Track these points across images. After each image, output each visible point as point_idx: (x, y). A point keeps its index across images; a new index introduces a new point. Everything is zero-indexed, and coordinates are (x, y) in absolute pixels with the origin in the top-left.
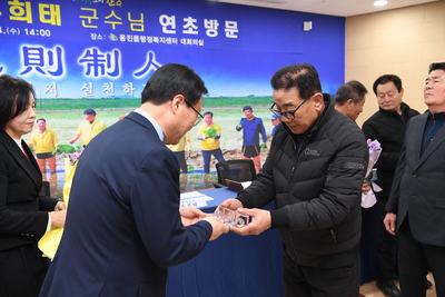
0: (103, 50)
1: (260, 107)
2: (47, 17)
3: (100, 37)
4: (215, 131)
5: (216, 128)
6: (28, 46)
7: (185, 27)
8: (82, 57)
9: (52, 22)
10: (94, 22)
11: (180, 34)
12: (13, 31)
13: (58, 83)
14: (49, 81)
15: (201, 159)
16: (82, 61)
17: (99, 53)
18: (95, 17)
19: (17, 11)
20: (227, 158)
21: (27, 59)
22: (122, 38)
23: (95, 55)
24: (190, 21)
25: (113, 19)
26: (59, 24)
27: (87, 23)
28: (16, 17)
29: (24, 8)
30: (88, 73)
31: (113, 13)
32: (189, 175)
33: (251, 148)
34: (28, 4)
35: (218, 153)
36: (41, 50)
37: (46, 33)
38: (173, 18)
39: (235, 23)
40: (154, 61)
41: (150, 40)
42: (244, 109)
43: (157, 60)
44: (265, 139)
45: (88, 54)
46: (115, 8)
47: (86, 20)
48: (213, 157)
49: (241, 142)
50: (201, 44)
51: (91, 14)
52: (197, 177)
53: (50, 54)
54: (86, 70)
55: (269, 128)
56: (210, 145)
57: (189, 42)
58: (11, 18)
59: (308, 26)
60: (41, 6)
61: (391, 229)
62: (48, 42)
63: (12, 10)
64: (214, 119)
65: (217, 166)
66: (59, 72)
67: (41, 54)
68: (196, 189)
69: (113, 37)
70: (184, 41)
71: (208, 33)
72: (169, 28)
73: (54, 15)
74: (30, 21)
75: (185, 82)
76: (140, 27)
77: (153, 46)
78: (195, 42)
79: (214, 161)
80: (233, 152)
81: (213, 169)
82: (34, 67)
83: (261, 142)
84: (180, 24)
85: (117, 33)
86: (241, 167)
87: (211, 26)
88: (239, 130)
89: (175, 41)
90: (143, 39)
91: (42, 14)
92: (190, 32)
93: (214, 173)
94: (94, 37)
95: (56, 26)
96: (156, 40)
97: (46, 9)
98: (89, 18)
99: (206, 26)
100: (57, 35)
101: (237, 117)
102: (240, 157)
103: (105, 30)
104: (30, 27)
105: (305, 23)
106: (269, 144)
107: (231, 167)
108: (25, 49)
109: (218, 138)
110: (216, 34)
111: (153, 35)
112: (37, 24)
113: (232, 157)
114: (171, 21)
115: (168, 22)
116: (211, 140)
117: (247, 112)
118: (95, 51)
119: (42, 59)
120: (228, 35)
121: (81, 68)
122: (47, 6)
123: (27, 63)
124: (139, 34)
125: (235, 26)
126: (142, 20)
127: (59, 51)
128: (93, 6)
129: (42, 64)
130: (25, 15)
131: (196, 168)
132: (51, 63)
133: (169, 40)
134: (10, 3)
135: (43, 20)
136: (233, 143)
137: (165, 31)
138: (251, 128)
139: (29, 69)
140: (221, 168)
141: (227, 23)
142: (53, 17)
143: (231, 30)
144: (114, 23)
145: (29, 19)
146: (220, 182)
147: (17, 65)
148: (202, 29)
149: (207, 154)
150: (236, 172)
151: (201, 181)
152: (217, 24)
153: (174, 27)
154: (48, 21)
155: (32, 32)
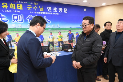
0: (33, 16)
1: (73, 30)
2: (19, 8)
3: (32, 13)
4: (61, 37)
5: (62, 36)
6: (14, 15)
7: (54, 10)
8: (28, 18)
9: (20, 9)
10: (31, 9)
11: (52, 12)
12: (11, 11)
13: (22, 24)
14: (19, 24)
15: (58, 44)
16: (28, 19)
17: (32, 16)
18: (31, 7)
19: (12, 6)
20: (64, 43)
21: (14, 18)
22: (38, 13)
23: (31, 17)
24: (55, 8)
25: (36, 8)
26: (22, 9)
27: (29, 9)
28: (11, 8)
29: (13, 5)
30: (29, 22)
31: (36, 6)
32: (55, 48)
33: (71, 41)
34: (14, 4)
35: (62, 42)
36: (17, 16)
37: (19, 12)
38: (51, 8)
39: (67, 9)
40: (46, 18)
41: (45, 13)
42: (69, 31)
43: (47, 18)
44: (74, 39)
45: (29, 17)
46: (36, 5)
47: (29, 8)
48: (61, 43)
49: (68, 39)
50: (58, 14)
51: (30, 7)
52: (57, 48)
53: (20, 17)
54: (29, 21)
55: (75, 36)
56: (60, 40)
57: (55, 14)
58: (10, 8)
59: (85, 10)
60: (18, 5)
61: (106, 62)
62: (19, 14)
63: (10, 6)
64: (61, 33)
65: (62, 45)
66: (22, 21)
67: (17, 17)
68: (56, 51)
69: (35, 13)
70: (53, 14)
71: (60, 11)
72: (50, 10)
73: (21, 7)
74: (15, 9)
75: (40, 20)
76: (42, 10)
77: (46, 15)
78: (56, 14)
79: (61, 44)
80: (66, 42)
81: (61, 46)
82: (16, 20)
83: (73, 39)
84: (53, 9)
85: (37, 11)
86: (68, 46)
87: (61, 10)
88: (67, 36)
89: (51, 13)
90: (43, 13)
91: (18, 7)
92: (55, 11)
93: (61, 47)
94: (31, 12)
95: (21, 10)
96: (46, 13)
97: (19, 6)
98: (30, 8)
99: (59, 10)
100: (22, 12)
101: (67, 33)
102: (68, 43)
103: (34, 11)
104: (15, 10)
105: (85, 9)
106: (75, 40)
107: (65, 46)
108: (14, 16)
109: (62, 38)
110: (62, 12)
111: (46, 12)
112: (17, 9)
113: (66, 43)
114: (50, 8)
115: (49, 8)
116: (60, 39)
117: (70, 32)
118: (31, 16)
119: (18, 18)
120: (65, 12)
121: (27, 20)
122: (19, 5)
123: (14, 19)
124: (42, 12)
125: (67, 10)
126: (43, 8)
127: (22, 16)
128: (31, 5)
129: (18, 19)
130: (14, 7)
131: (56, 46)
132: (20, 19)
133: (50, 13)
134: (10, 4)
135: (18, 8)
136: (66, 40)
137: (49, 11)
138: (71, 36)
139: (15, 21)
140: (63, 46)
141: (65, 9)
142: (20, 7)
143: (66, 11)
144: (36, 9)
145: (15, 8)
146: (62, 49)
147: (11, 20)
148: (58, 10)
149: (59, 42)
150: (67, 47)
151: (58, 49)
152: (62, 9)
153: (51, 10)
154: (19, 9)
155: (15, 11)
